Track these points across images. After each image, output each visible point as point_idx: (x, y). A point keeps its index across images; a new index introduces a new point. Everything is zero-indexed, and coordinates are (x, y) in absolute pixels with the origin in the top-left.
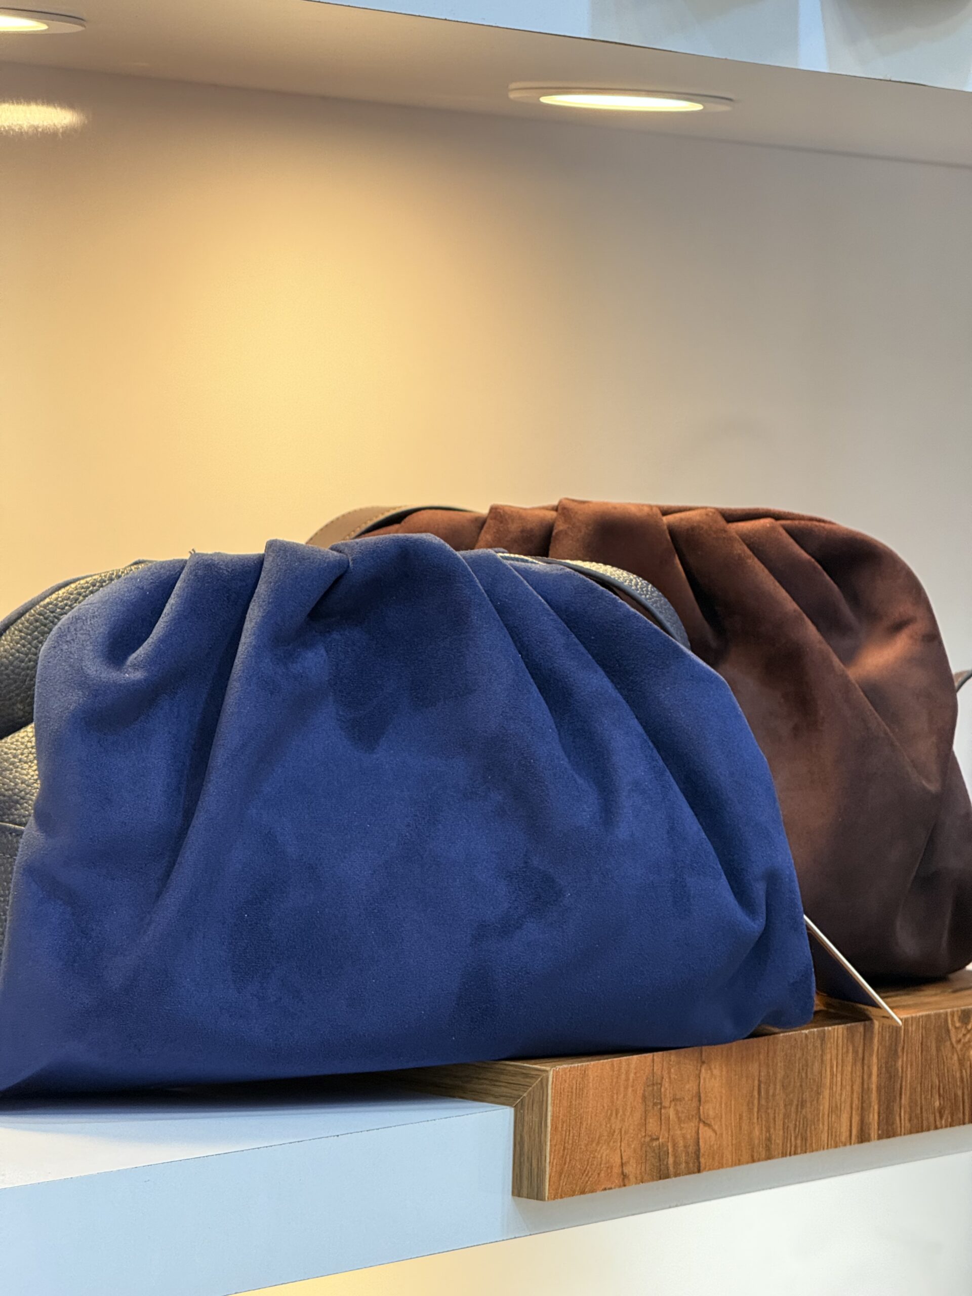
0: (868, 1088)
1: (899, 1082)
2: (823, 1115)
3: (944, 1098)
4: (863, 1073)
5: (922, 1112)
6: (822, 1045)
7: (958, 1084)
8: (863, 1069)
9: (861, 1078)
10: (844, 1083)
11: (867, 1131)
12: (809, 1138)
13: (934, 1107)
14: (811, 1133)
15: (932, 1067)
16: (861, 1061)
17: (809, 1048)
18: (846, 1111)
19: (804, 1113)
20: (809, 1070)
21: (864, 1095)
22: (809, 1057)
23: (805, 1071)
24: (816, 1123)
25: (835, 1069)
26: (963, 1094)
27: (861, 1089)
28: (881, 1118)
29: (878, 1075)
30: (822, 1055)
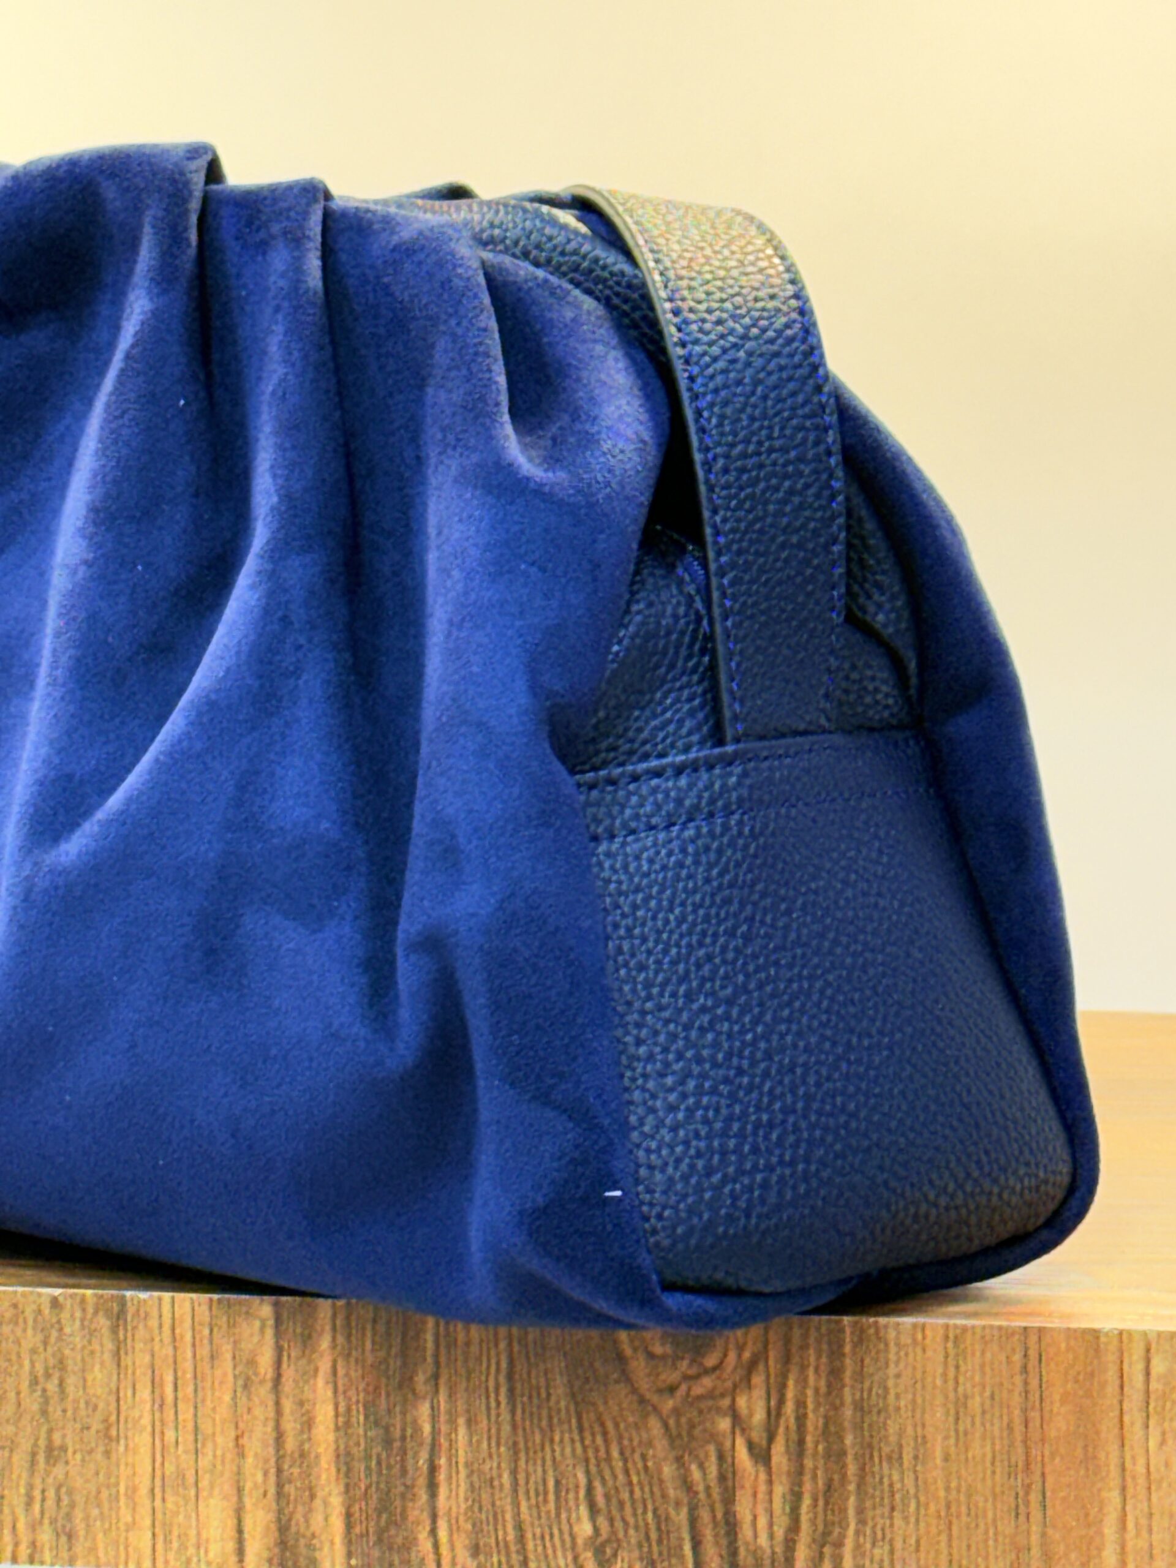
0: (303, 1455)
1: (424, 1456)
2: (133, 1490)
3: (611, 1521)
4: (279, 1412)
5: (521, 1539)
6: (114, 1330)
7: (671, 1493)
8: (277, 1403)
9: (271, 1424)
10: (206, 1427)
11: (303, 1550)
12: (82, 1533)
13: (573, 1538)
14: (88, 1526)
15: (557, 1438)
16: (269, 1385)
17: (67, 1330)
18: (216, 1491)
19: (61, 1477)
20: (71, 1381)
21: (286, 1467)
22: (67, 1352)
23: (56, 1382)
24: (106, 1505)
25: (169, 1390)
26: (693, 1522)
27: (271, 1450)
28: (357, 1530)
29: (337, 1428)
30: (117, 1354)
